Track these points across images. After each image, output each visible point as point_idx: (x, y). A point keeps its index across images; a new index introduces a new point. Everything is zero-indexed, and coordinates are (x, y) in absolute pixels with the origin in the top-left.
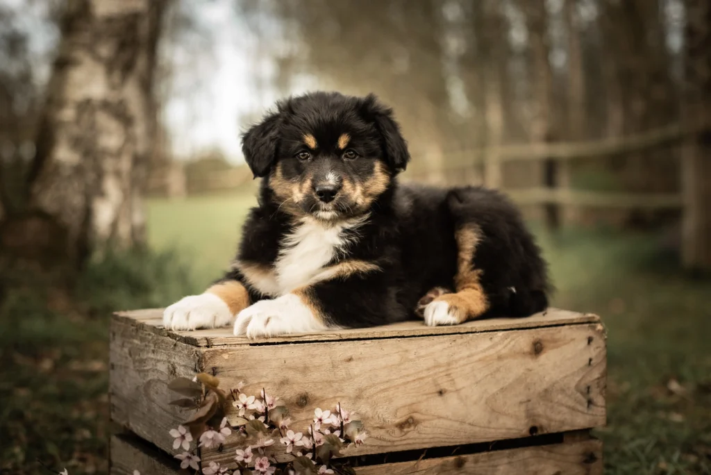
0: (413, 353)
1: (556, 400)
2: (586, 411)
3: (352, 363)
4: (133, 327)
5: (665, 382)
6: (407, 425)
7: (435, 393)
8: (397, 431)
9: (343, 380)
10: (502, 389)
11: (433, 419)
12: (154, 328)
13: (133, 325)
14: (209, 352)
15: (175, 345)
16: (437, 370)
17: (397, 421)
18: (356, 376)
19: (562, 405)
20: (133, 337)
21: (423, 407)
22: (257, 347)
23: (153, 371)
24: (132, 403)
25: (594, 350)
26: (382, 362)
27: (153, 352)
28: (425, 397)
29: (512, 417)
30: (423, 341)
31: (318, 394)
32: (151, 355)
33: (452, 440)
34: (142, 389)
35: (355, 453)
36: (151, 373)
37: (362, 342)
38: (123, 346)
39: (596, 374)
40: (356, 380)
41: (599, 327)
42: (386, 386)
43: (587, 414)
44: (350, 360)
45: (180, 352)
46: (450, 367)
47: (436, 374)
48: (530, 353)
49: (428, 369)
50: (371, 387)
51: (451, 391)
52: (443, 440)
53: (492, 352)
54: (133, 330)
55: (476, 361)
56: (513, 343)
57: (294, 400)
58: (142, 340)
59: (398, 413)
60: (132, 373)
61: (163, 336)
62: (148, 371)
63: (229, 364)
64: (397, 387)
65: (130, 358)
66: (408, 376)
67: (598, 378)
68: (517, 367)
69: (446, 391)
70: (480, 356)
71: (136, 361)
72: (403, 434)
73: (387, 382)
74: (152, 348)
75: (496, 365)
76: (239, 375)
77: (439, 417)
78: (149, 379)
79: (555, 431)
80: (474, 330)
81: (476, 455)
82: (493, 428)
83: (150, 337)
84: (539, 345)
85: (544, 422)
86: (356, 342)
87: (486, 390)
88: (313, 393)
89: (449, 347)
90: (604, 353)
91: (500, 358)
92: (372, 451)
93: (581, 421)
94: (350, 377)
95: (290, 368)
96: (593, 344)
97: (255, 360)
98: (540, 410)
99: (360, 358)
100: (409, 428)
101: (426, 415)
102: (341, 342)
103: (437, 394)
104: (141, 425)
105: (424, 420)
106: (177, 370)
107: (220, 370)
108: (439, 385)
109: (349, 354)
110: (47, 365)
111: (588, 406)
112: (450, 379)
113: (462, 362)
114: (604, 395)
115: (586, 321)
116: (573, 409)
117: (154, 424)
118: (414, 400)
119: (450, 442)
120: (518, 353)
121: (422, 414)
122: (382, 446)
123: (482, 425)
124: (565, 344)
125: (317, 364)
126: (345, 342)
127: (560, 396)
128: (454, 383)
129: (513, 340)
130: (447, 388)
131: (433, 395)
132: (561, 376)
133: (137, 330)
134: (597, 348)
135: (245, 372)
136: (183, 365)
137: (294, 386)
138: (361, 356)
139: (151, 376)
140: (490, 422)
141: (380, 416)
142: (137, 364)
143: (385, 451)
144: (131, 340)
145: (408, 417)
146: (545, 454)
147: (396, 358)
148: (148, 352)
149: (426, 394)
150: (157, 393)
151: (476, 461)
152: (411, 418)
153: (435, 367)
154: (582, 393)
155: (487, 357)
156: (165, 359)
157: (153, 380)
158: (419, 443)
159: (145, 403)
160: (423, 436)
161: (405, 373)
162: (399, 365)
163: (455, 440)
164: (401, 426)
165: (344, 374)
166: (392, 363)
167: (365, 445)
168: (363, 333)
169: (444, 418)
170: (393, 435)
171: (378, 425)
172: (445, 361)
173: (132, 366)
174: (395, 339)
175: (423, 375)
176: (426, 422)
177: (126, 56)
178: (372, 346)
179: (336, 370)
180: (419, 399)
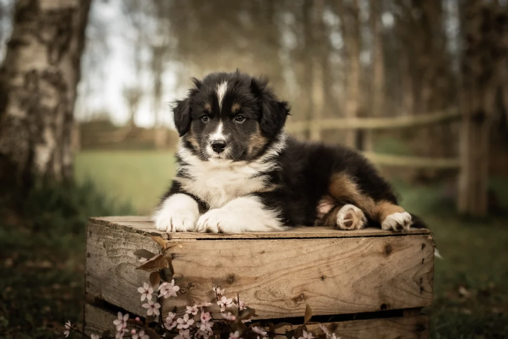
0: (305, 250)
1: (399, 287)
2: (419, 295)
3: (264, 255)
4: (108, 227)
5: (456, 288)
6: (299, 299)
8: (293, 303)
9: (258, 266)
10: (364, 277)
11: (317, 296)
12: (125, 228)
14: (170, 242)
15: (143, 238)
16: (321, 262)
17: (293, 296)
18: (267, 264)
19: (403, 290)
20: (107, 234)
21: (310, 287)
22: (202, 241)
23: (124, 257)
24: (105, 280)
25: (426, 253)
26: (284, 255)
27: (124, 244)
28: (312, 281)
29: (369, 297)
30: (312, 242)
31: (241, 275)
32: (122, 246)
33: (329, 311)
34: (113, 270)
35: (264, 317)
36: (122, 259)
37: (272, 240)
38: (98, 241)
39: (426, 270)
40: (266, 267)
41: (430, 237)
42: (286, 271)
43: (420, 297)
44: (263, 252)
45: (147, 243)
46: (330, 261)
47: (320, 265)
48: (383, 253)
49: (315, 261)
50: (276, 272)
51: (329, 278)
52: (323, 311)
53: (358, 251)
54: (107, 229)
55: (346, 258)
56: (371, 246)
57: (225, 279)
58: (115, 235)
59: (294, 291)
60: (105, 259)
61: (133, 232)
62: (119, 257)
63: (182, 252)
64: (294, 273)
65: (104, 249)
66: (301, 265)
67: (428, 273)
69: (326, 277)
70: (350, 254)
71: (110, 251)
72: (297, 305)
73: (287, 269)
74: (124, 241)
75: (361, 260)
76: (189, 260)
77: (321, 295)
78: (119, 263)
79: (398, 308)
80: (346, 235)
81: (345, 322)
82: (357, 304)
83: (122, 234)
84: (389, 248)
85: (391, 301)
86: (267, 240)
87: (353, 277)
88: (238, 274)
89: (329, 247)
90: (432, 255)
91: (363, 256)
92: (275, 316)
93: (415, 302)
94: (263, 265)
95: (224, 257)
96: (426, 249)
97: (200, 250)
98: (389, 293)
99: (270, 252)
100: (301, 301)
101: (312, 293)
102: (257, 240)
103: (320, 279)
104: (112, 295)
105: (311, 296)
107: (177, 255)
108: (321, 272)
109: (263, 248)
111: (421, 292)
112: (329, 268)
113: (337, 258)
114: (431, 285)
115: (421, 233)
116: (411, 293)
117: (123, 293)
118: (305, 282)
119: (327, 312)
120: (375, 253)
121: (310, 292)
122: (282, 313)
123: (350, 301)
124: (407, 248)
125: (241, 255)
126: (260, 240)
127: (402, 284)
128: (332, 272)
129: (372, 243)
130: (327, 275)
131: (318, 279)
132: (403, 270)
133: (111, 229)
134: (428, 252)
135: (193, 257)
137: (226, 269)
138: (270, 250)
139: (121, 261)
140: (355, 300)
141: (282, 292)
142: (110, 253)
143: (285, 316)
144: (106, 236)
145: (300, 293)
146: (391, 323)
147: (293, 253)
148: (120, 244)
149: (313, 279)
150: (126, 272)
151: (345, 327)
152: (303, 294)
153: (319, 260)
154: (417, 282)
155: (354, 254)
157: (124, 264)
159: (116, 280)
161: (299, 263)
162: (296, 257)
163: (331, 311)
164: (295, 300)
165: (259, 262)
166: (291, 256)
167: (271, 312)
168: (272, 235)
169: (324, 295)
170: (290, 306)
171: (280, 299)
172: (327, 256)
173: (105, 255)
174: (293, 240)
175: (312, 265)
176: (313, 298)
177: (63, 39)
178: (278, 244)
179: (253, 259)
180: (308, 281)
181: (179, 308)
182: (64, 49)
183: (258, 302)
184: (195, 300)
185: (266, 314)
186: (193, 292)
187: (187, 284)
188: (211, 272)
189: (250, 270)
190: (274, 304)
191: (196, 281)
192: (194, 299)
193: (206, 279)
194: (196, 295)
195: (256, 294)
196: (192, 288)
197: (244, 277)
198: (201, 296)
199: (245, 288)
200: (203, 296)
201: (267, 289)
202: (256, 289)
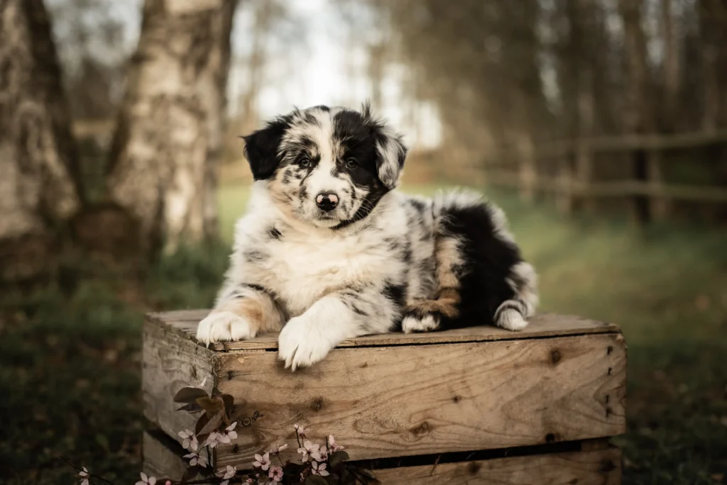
0: (428, 360)
1: (574, 408)
2: (604, 420)
3: (367, 370)
4: (162, 329)
6: (421, 430)
7: (450, 399)
8: (411, 436)
9: (358, 385)
10: (518, 396)
11: (446, 425)
12: (179, 331)
13: (162, 327)
14: (225, 356)
15: (197, 349)
16: (452, 377)
17: (412, 426)
18: (370, 382)
19: (580, 413)
20: (162, 338)
21: (438, 413)
22: (272, 352)
23: (178, 372)
24: (161, 401)
25: (614, 359)
26: (397, 369)
27: (178, 353)
28: (440, 403)
29: (528, 424)
30: (438, 349)
31: (332, 398)
32: (177, 357)
33: (466, 446)
34: (168, 388)
36: (176, 374)
37: (377, 349)
38: (153, 346)
39: (615, 383)
40: (370, 386)
41: (620, 337)
42: (401, 392)
43: (605, 423)
44: (365, 366)
45: (199, 355)
46: (466, 374)
47: (451, 381)
48: (547, 362)
49: (444, 376)
50: (385, 392)
51: (466, 398)
52: (458, 446)
53: (508, 360)
54: (162, 331)
55: (492, 369)
57: (309, 404)
58: (170, 341)
59: (412, 419)
60: (161, 372)
61: (186, 338)
62: (174, 371)
63: (243, 369)
64: (412, 393)
65: (159, 359)
66: (423, 382)
67: (618, 388)
68: (534, 376)
69: (461, 398)
70: (497, 364)
71: (164, 361)
72: (417, 439)
73: (402, 388)
74: (177, 350)
75: (513, 372)
76: (254, 379)
77: (454, 424)
78: (174, 379)
79: (572, 439)
80: (491, 338)
81: (491, 461)
82: (509, 435)
83: (176, 339)
84: (556, 354)
85: (561, 429)
86: (370, 348)
87: (502, 398)
88: (327, 397)
89: (464, 355)
90: (624, 363)
91: (517, 366)
92: (385, 454)
93: (599, 430)
94: (365, 383)
95: (305, 373)
96: (613, 354)
97: (270, 365)
98: (557, 417)
99: (374, 365)
100: (423, 433)
101: (440, 420)
102: (356, 349)
103: (452, 401)
104: (168, 423)
105: (438, 426)
106: (198, 373)
107: (236, 374)
108: (453, 391)
109: (364, 361)
110: (111, 356)
111: (607, 416)
112: (464, 386)
113: (478, 370)
114: (624, 404)
115: (607, 330)
116: (591, 418)
118: (429, 406)
119: (464, 448)
120: (535, 362)
121: (436, 420)
122: (395, 451)
123: (497, 431)
124: (584, 353)
125: (331, 370)
126: (360, 349)
127: (577, 405)
128: (470, 390)
129: (530, 348)
130: (463, 395)
131: (448, 402)
132: (580, 384)
133: (165, 332)
134: (617, 357)
135: (260, 376)
136: (203, 368)
137: (309, 390)
138: (375, 363)
139: (177, 377)
140: (505, 429)
141: (394, 421)
142: (165, 364)
143: (399, 455)
144: (160, 341)
145: (422, 422)
146: (562, 461)
147: (410, 365)
148: (174, 354)
149: (441, 401)
151: (491, 467)
152: (426, 423)
153: (450, 374)
154: (600, 402)
155: (503, 365)
156: (188, 361)
157: (178, 381)
158: (433, 448)
159: (171, 401)
160: (438, 441)
161: (420, 379)
162: (415, 371)
163: (470, 446)
164: (415, 431)
165: (358, 379)
166: (407, 370)
167: (380, 449)
168: (378, 341)
169: (458, 424)
170: (407, 440)
171: (392, 430)
172: (461, 369)
173: (160, 366)
174: (410, 346)
175: (438, 382)
176: (441, 428)
177: (199, 51)
178: (387, 353)
179: (350, 376)
180: (435, 404)
181: (241, 446)
182: (201, 64)
183: (359, 435)
184: (265, 436)
185: (370, 453)
186: (262, 424)
187: (253, 414)
188: (287, 395)
189: (346, 391)
190: (383, 437)
191: (265, 409)
192: (263, 434)
193: (281, 406)
194: (265, 428)
195: (355, 424)
196: (259, 418)
197: (337, 401)
198: (273, 429)
199: (339, 416)
200: (276, 429)
201: (372, 418)
202: (356, 418)
